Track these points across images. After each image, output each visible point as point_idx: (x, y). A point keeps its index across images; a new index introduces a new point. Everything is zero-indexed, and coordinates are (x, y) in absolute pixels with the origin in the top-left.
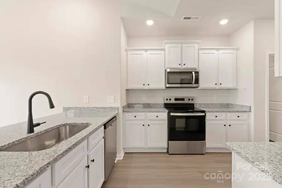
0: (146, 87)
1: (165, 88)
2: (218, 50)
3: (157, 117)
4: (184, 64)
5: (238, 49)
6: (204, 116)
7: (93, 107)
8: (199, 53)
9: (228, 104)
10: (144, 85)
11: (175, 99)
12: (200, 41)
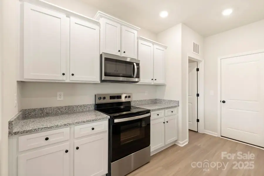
0: (68, 79)
1: (100, 82)
2: (153, 44)
3: (93, 129)
4: (124, 52)
6: (150, 116)
8: (138, 42)
9: (156, 100)
10: (64, 74)
11: (110, 96)
12: (140, 28)
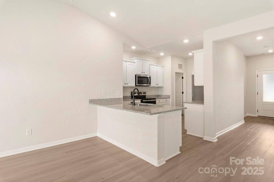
1: (135, 86)
2: (157, 66)
4: (144, 73)
5: (163, 67)
6: (156, 101)
7: (109, 99)
8: (149, 67)
9: (158, 95)
10: (125, 84)
